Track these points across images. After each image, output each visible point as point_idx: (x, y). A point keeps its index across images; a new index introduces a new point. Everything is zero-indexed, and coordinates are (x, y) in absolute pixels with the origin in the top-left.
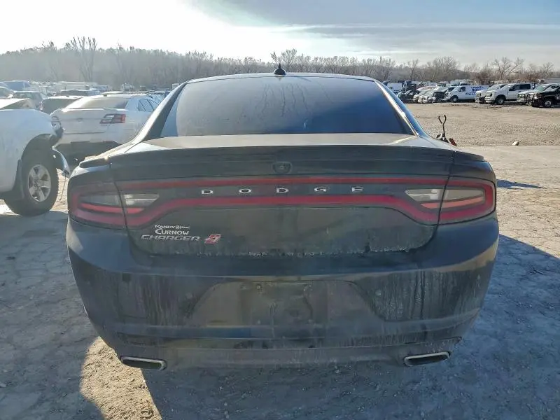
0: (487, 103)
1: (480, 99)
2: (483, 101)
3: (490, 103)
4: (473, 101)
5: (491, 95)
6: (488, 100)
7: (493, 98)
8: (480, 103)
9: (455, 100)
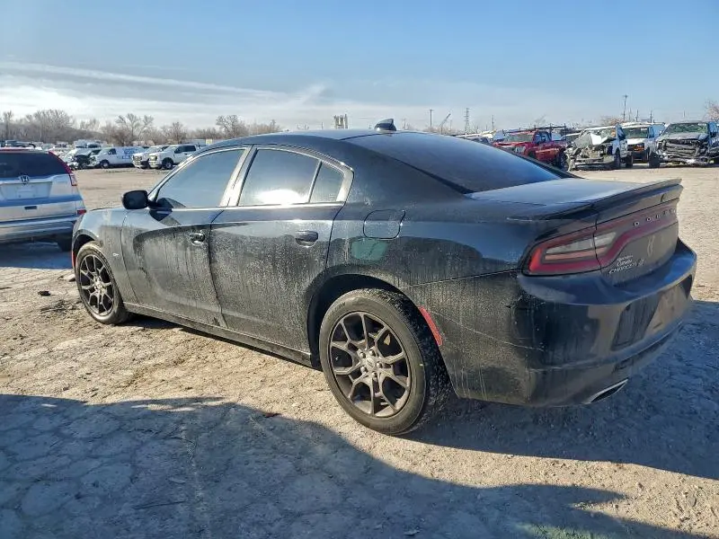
0: (151, 168)
1: (142, 163)
2: (146, 165)
3: (156, 168)
4: (131, 166)
5: (156, 158)
6: (153, 164)
7: (159, 161)
8: (142, 168)
9: (106, 165)
